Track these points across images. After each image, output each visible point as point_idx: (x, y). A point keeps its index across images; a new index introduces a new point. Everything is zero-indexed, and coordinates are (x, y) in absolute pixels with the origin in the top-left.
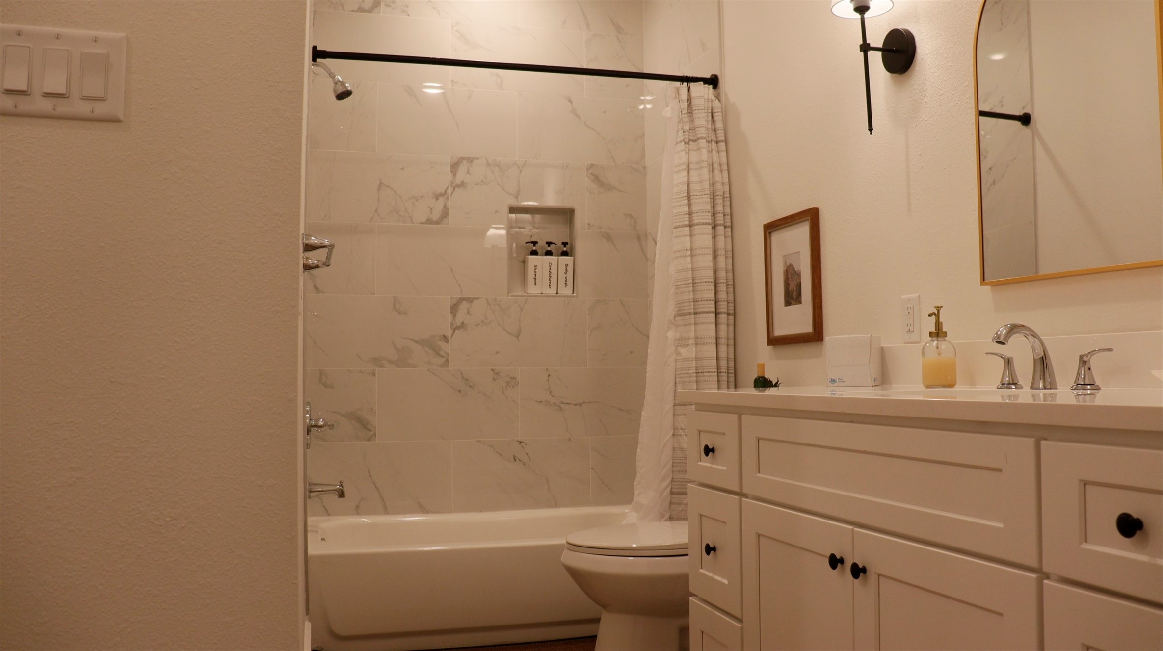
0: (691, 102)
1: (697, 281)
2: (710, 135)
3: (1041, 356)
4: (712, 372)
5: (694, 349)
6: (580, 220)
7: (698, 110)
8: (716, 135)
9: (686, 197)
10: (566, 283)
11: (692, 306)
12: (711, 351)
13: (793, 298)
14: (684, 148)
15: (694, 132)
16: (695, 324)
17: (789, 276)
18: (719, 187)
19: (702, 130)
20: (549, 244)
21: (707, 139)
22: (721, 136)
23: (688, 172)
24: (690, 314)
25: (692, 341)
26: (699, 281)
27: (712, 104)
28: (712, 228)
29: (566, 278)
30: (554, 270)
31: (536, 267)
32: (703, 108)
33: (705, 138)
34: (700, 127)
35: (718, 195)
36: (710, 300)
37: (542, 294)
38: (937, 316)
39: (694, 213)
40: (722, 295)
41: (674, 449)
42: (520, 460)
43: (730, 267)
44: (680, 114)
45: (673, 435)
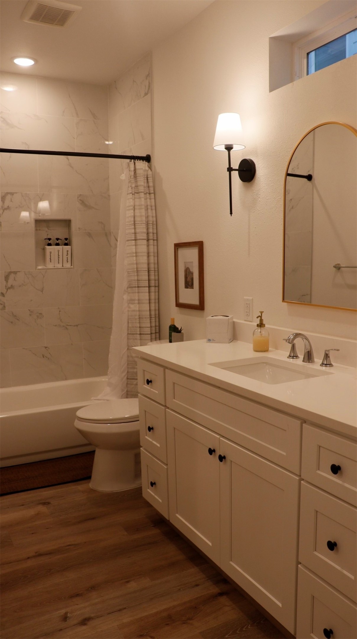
0: (136, 171)
1: (139, 270)
2: (146, 190)
3: (308, 351)
4: (147, 318)
5: (138, 306)
6: (74, 226)
7: (140, 176)
8: (149, 189)
9: (133, 224)
10: (67, 261)
11: (137, 283)
12: (146, 307)
13: (189, 285)
14: (132, 197)
15: (137, 188)
16: (138, 292)
17: (187, 273)
18: (150, 219)
19: (141, 188)
20: (57, 239)
21: (144, 192)
22: (152, 191)
23: (134, 211)
24: (135, 287)
25: (136, 302)
26: (140, 270)
27: (147, 172)
28: (147, 241)
29: (67, 258)
30: (61, 254)
31: (51, 253)
32: (142, 175)
33: (143, 192)
34: (141, 186)
35: (150, 223)
36: (146, 280)
37: (54, 267)
38: (261, 317)
39: (137, 233)
40: (152, 277)
41: (128, 356)
42: (46, 357)
43: (156, 262)
44: (130, 178)
45: (128, 349)
